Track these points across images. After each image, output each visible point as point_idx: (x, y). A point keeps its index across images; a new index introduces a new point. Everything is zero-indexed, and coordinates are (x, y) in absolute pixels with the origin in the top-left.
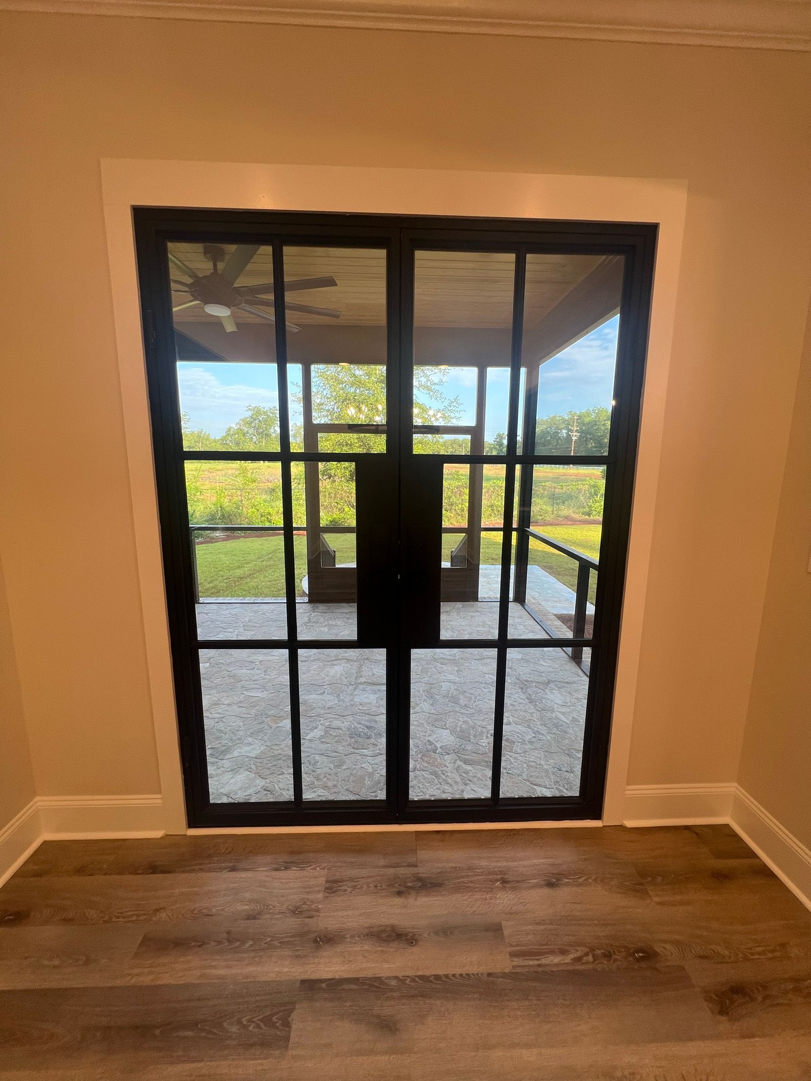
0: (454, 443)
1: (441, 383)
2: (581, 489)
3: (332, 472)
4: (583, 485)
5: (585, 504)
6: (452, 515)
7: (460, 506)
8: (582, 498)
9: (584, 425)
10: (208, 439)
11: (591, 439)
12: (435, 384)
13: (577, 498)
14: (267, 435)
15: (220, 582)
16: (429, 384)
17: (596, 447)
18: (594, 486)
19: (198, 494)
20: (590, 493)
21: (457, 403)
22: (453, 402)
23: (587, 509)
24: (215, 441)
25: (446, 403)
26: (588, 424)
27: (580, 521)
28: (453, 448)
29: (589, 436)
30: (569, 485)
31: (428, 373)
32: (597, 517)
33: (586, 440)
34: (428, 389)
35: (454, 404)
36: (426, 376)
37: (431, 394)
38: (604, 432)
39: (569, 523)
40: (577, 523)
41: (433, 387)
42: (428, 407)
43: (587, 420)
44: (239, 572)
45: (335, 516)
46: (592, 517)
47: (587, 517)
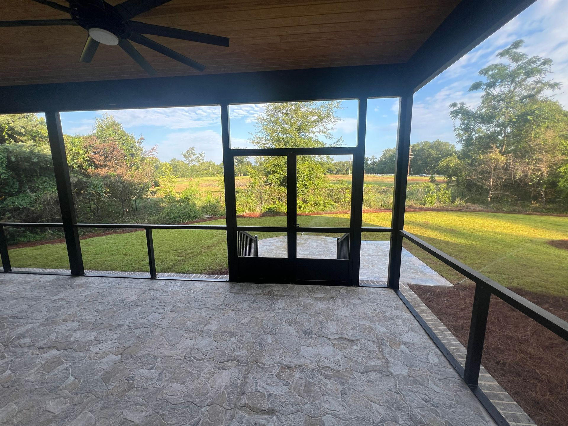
0: (340, 164)
1: (332, 129)
2: (419, 189)
3: (270, 181)
4: (421, 186)
5: (422, 198)
6: (339, 205)
7: (343, 200)
8: (420, 194)
9: (415, 151)
10: (214, 165)
11: (420, 159)
12: (329, 130)
13: (416, 194)
14: (242, 162)
15: (197, 249)
16: (325, 130)
17: (423, 164)
18: (428, 187)
19: (198, 194)
20: (425, 192)
21: (342, 140)
22: (339, 140)
23: (423, 201)
24: (217, 166)
25: (335, 141)
26: (418, 151)
27: (418, 209)
28: (339, 166)
29: (418, 158)
30: (411, 187)
31: (325, 124)
32: (430, 206)
33: (417, 160)
34: (325, 133)
35: (340, 141)
36: (323, 125)
37: (327, 135)
38: (428, 155)
39: (412, 210)
40: (417, 210)
41: (328, 132)
42: (325, 143)
43: (417, 148)
44: (210, 242)
45: (271, 206)
46: (426, 206)
47: (423, 206)
